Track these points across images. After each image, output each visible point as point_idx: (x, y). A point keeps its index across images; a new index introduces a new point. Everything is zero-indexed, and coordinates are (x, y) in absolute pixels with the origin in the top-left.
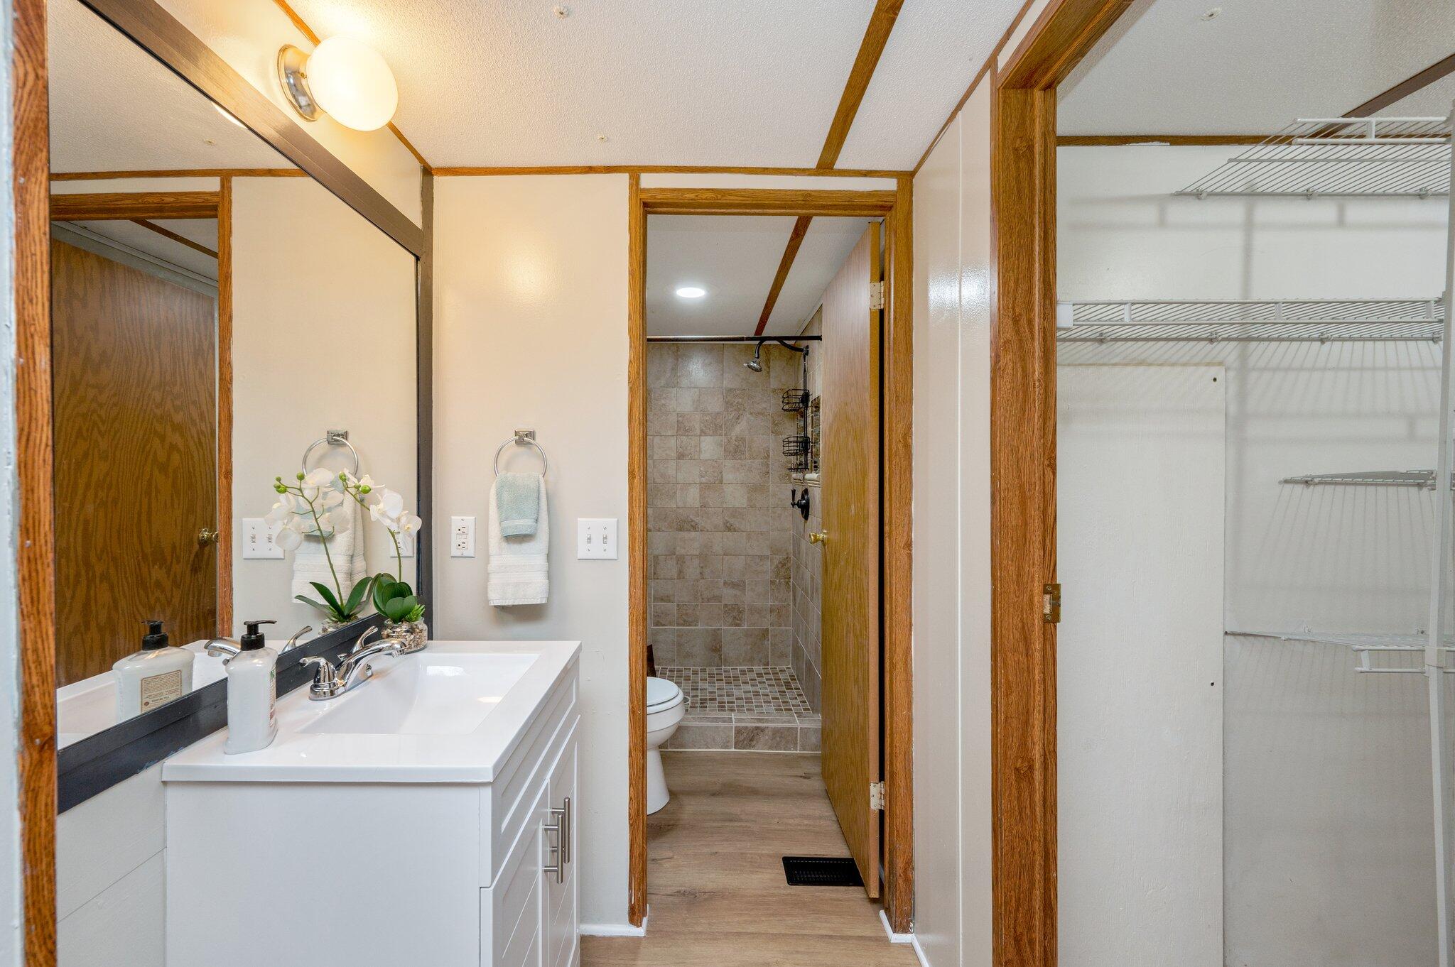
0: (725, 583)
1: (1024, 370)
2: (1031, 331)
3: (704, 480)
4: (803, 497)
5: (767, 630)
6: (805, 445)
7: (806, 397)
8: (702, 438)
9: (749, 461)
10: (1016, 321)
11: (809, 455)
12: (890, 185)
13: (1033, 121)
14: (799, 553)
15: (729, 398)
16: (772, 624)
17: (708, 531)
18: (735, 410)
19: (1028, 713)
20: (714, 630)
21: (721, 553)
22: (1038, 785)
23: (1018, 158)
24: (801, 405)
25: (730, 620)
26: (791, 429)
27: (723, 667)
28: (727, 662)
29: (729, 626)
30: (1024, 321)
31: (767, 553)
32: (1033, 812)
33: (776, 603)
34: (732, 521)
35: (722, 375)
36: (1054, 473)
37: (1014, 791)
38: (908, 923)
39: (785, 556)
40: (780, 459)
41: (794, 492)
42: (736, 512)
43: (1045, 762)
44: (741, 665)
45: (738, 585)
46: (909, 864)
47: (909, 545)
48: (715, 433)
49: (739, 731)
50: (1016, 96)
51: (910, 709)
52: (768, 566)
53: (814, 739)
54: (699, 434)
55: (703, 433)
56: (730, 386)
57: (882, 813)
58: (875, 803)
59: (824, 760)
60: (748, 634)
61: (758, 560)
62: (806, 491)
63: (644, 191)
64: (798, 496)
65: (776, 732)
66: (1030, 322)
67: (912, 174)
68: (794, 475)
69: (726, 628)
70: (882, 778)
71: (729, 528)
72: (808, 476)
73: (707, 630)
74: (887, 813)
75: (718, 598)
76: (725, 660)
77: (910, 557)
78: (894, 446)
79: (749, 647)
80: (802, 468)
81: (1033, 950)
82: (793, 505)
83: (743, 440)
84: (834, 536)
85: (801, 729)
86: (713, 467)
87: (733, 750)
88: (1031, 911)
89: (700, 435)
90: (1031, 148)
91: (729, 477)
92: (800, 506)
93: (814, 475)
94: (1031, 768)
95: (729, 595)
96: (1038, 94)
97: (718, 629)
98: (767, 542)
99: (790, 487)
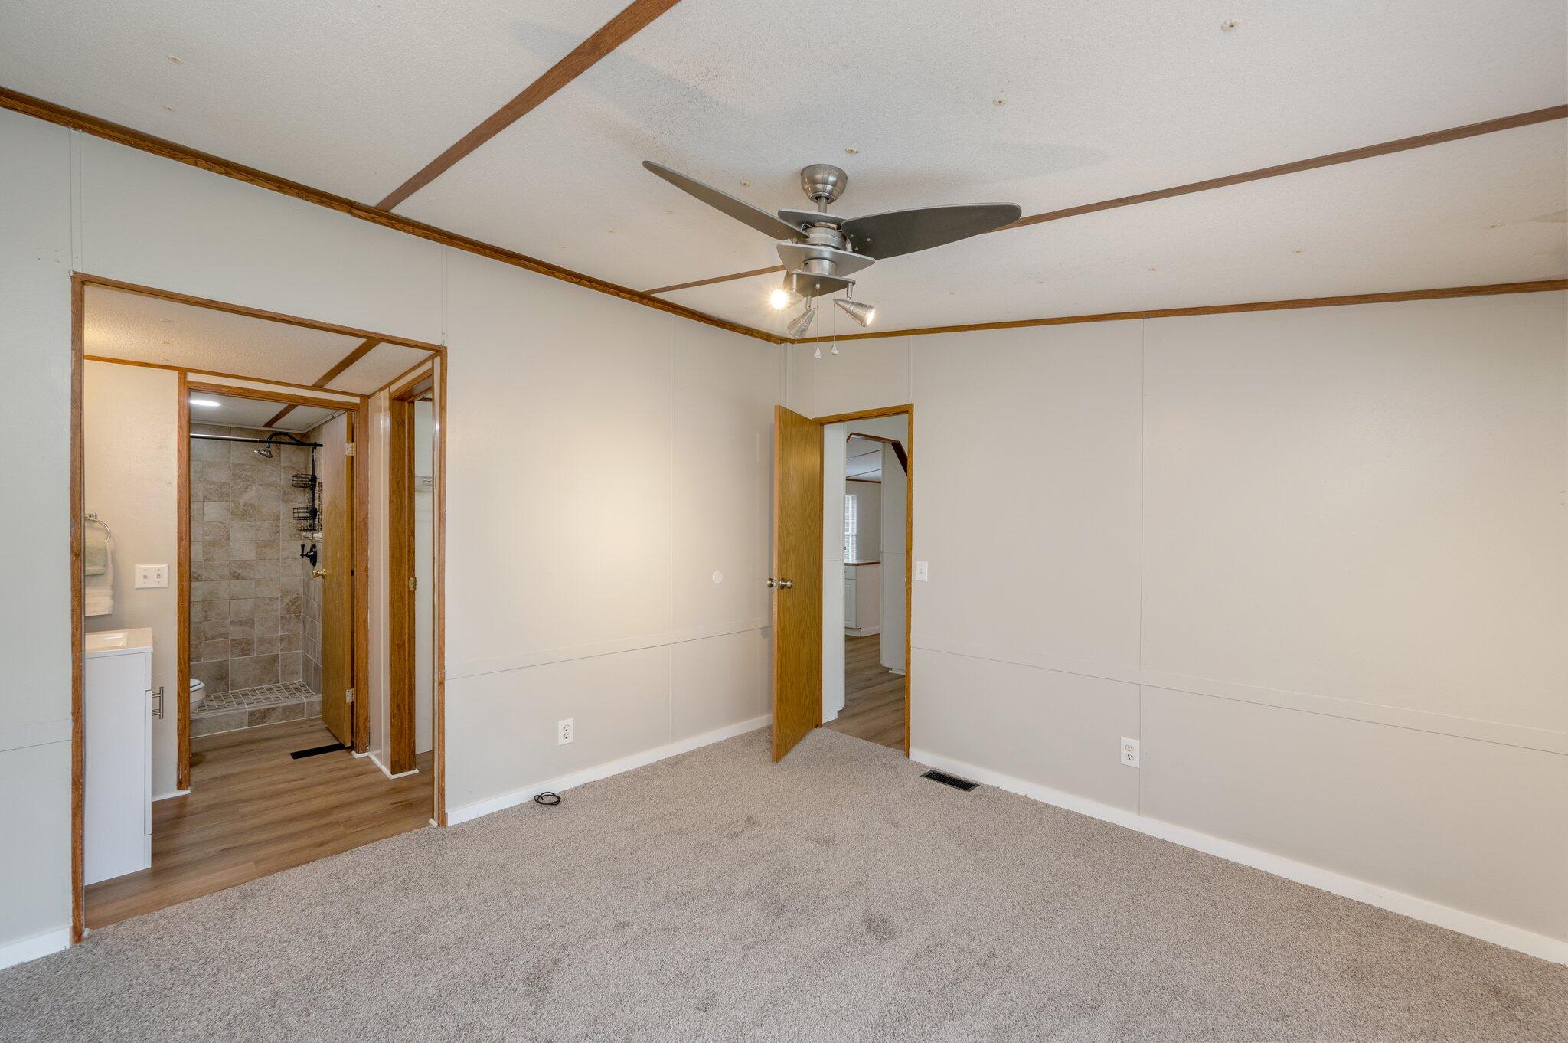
0: (232, 622)
1: (401, 502)
2: (404, 487)
3: (208, 538)
4: (311, 551)
5: (278, 655)
6: (313, 513)
7: (314, 478)
8: (206, 503)
9: (259, 523)
10: (398, 483)
11: (317, 520)
12: (357, 400)
13: (405, 413)
14: (309, 591)
15: (237, 472)
16: (282, 650)
17: (212, 580)
18: (243, 481)
19: (402, 624)
20: (220, 662)
21: (228, 597)
22: (407, 649)
23: (398, 425)
24: (311, 483)
25: (237, 652)
26: (302, 500)
27: (230, 691)
28: (233, 686)
29: (237, 656)
30: (401, 483)
31: (277, 594)
32: (405, 658)
33: (287, 633)
34: (239, 571)
35: (230, 451)
36: (414, 538)
37: (397, 653)
38: (366, 747)
39: (295, 596)
40: (287, 522)
41: (303, 547)
42: (244, 564)
43: (409, 640)
44: (249, 686)
45: (250, 623)
46: (367, 719)
47: (366, 570)
48: (220, 499)
49: (251, 714)
50: (397, 403)
51: (367, 647)
52: (278, 604)
53: (318, 708)
54: (202, 499)
55: (206, 498)
56: (237, 462)
57: (353, 703)
58: (349, 699)
59: (325, 719)
60: (256, 661)
61: (267, 602)
62: (314, 546)
63: (190, 382)
64: (307, 549)
65: (285, 709)
66: (404, 484)
67: (369, 397)
68: (304, 534)
69: (233, 659)
70: (353, 687)
71: (237, 577)
72: (315, 535)
73: (212, 663)
74: (355, 704)
75: (225, 635)
76: (232, 685)
77: (367, 576)
78: (358, 524)
79: (258, 671)
80: (313, 529)
81: (404, 708)
82: (302, 556)
83: (252, 506)
84: (329, 572)
85: (308, 703)
86: (219, 527)
87: (247, 727)
88: (404, 694)
89: (204, 501)
90: (404, 422)
91: (235, 535)
92: (308, 556)
93: (320, 535)
94: (404, 644)
95: (236, 633)
96: (406, 404)
97: (225, 661)
98: (278, 586)
99: (301, 542)
